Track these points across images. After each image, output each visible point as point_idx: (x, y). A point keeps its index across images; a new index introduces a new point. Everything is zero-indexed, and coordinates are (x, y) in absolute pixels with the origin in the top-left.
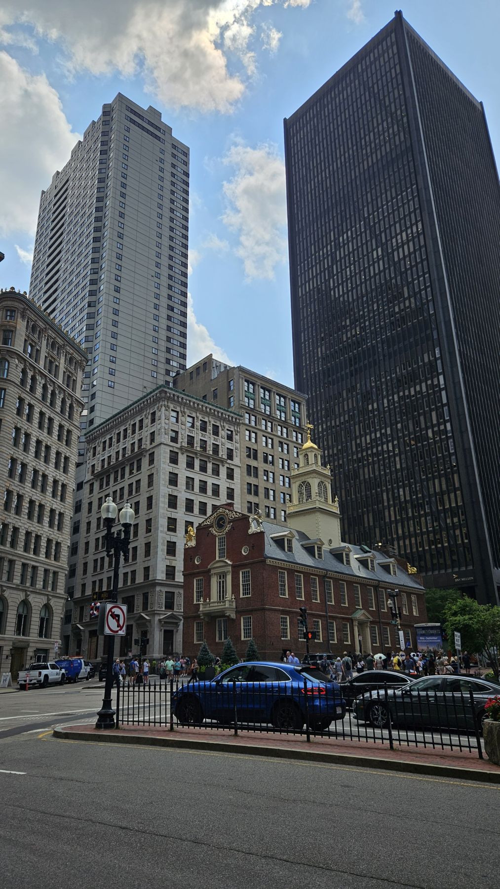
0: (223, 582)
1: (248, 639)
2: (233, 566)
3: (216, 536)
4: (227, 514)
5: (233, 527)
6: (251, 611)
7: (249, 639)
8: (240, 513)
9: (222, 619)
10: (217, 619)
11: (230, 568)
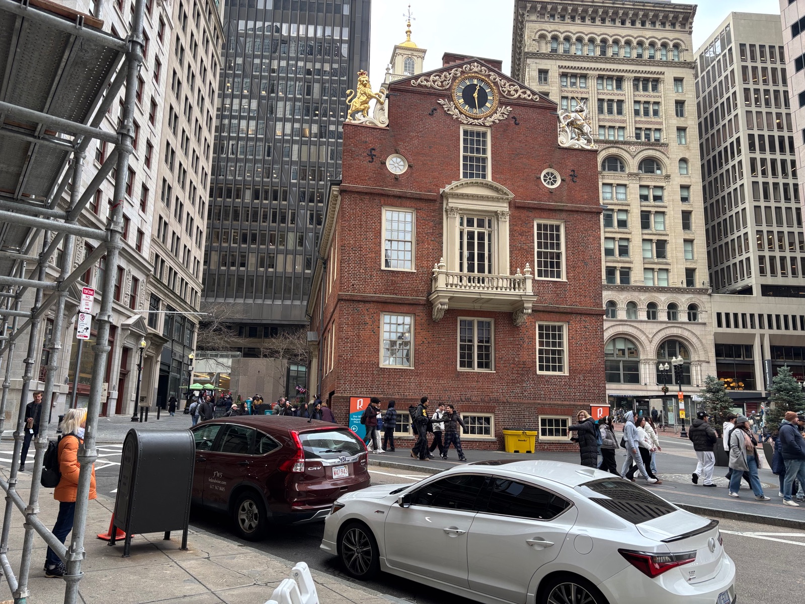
0: (481, 236)
1: (551, 373)
2: (513, 205)
3: (459, 122)
4: (496, 83)
5: (514, 119)
6: (566, 314)
7: (557, 373)
8: (534, 93)
9: (476, 320)
10: (459, 318)
11: (504, 207)
